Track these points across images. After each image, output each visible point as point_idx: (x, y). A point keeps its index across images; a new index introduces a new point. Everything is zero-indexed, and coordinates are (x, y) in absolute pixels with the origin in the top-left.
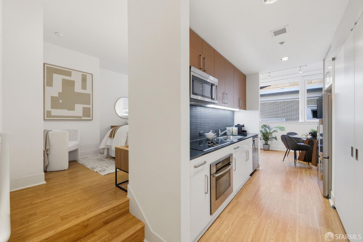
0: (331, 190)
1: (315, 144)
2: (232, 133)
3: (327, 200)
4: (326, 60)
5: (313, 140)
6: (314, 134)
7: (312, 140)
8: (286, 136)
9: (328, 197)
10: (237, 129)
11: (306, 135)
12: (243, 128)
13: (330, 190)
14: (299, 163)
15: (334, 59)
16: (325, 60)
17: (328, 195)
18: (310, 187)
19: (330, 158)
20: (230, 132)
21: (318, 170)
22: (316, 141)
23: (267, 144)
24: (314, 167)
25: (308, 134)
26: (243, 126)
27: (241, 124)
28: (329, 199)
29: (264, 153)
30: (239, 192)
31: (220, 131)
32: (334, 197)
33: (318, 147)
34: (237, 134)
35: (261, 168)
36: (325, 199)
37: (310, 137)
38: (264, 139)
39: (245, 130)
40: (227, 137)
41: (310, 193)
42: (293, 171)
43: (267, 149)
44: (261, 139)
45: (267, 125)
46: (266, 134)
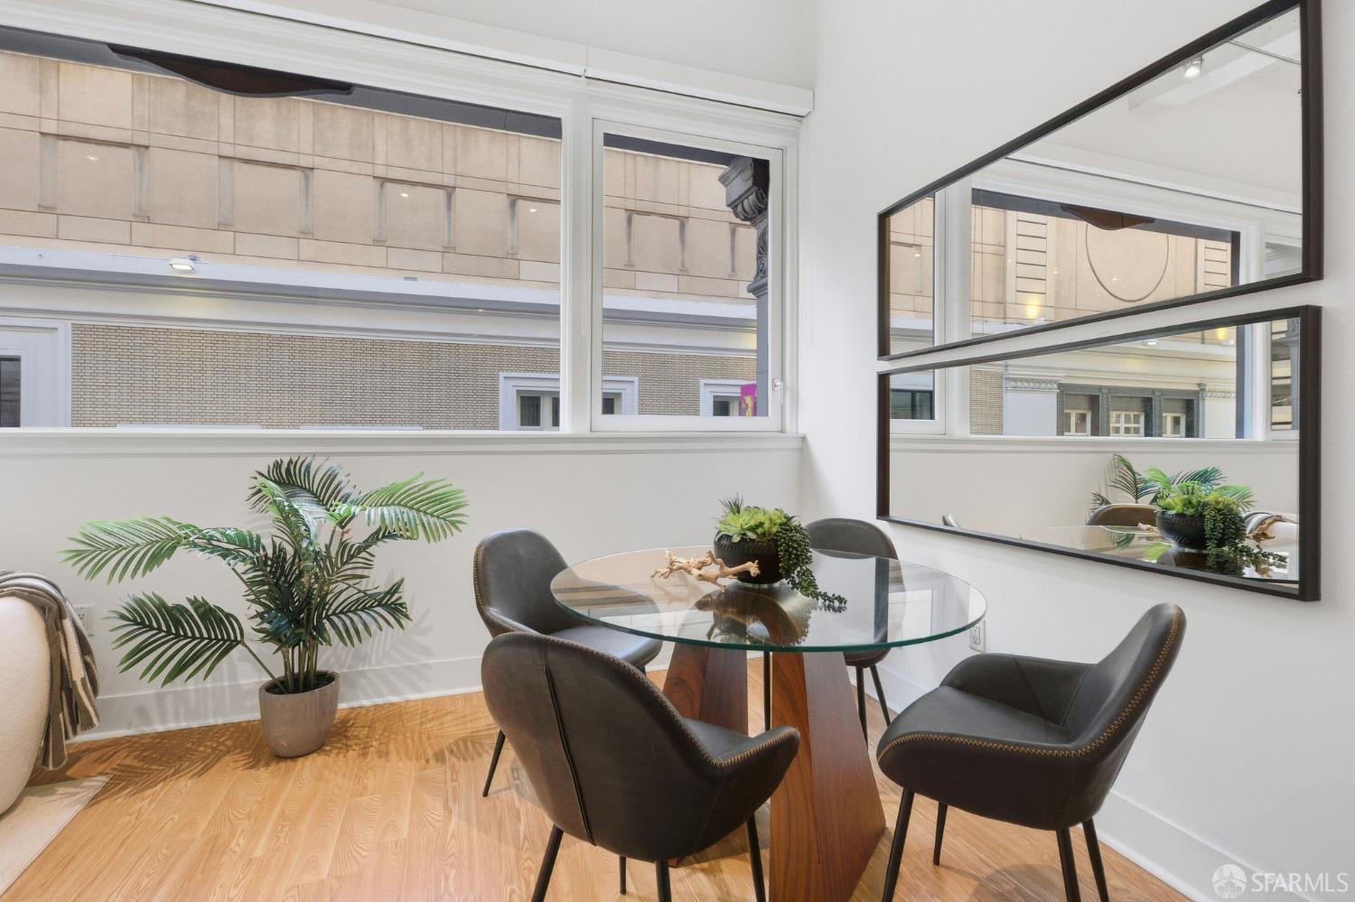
23: (308, 681)
44: (233, 644)
45: (320, 467)
46: (301, 575)
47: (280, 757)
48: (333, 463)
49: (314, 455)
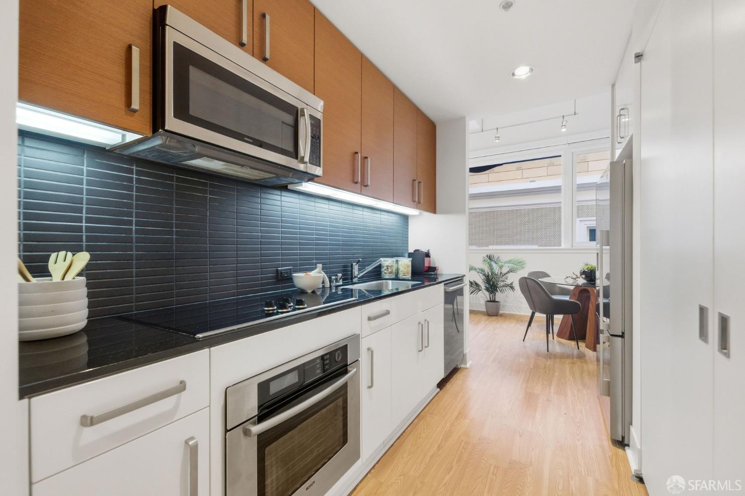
0: (631, 424)
1: (592, 298)
2: (397, 274)
3: (620, 451)
4: (617, 86)
5: (589, 289)
6: (590, 275)
7: (587, 290)
8: (528, 281)
9: (622, 443)
10: (410, 264)
11: (575, 277)
12: (426, 259)
13: (628, 422)
14: (560, 343)
15: (639, 57)
16: (616, 84)
17: (623, 438)
18: (581, 413)
19: (626, 336)
20: (390, 270)
21: (598, 360)
22: (595, 291)
23: (494, 301)
24: (590, 353)
25: (579, 275)
26: (427, 255)
27: (424, 250)
28: (626, 448)
29: (487, 322)
30: (392, 446)
31: (356, 268)
32: (639, 447)
33: (598, 306)
34: (410, 275)
35: (470, 362)
36: (617, 449)
37: (581, 281)
38: (487, 289)
39: (432, 265)
40: (381, 284)
41: (580, 433)
42: (545, 368)
43: (493, 311)
44: (480, 290)
45: (496, 256)
46: (492, 278)
47: (489, 316)
48: (499, 255)
49: (495, 253)
